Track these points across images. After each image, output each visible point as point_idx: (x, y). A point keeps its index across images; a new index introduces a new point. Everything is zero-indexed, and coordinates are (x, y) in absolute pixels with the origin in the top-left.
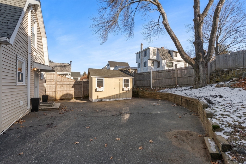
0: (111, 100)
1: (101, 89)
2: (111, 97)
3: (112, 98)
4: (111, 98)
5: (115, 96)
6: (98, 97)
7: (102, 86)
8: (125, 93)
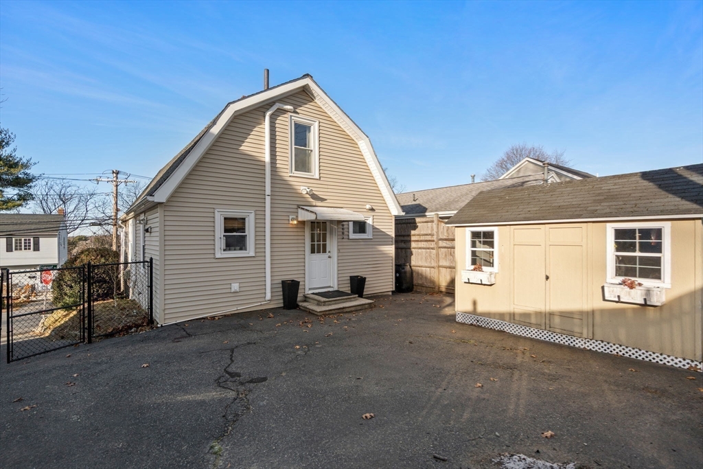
0: (533, 333)
1: (484, 275)
2: (533, 320)
3: (538, 326)
4: (530, 325)
5: (557, 320)
6: (475, 303)
7: (491, 264)
8: (630, 314)
